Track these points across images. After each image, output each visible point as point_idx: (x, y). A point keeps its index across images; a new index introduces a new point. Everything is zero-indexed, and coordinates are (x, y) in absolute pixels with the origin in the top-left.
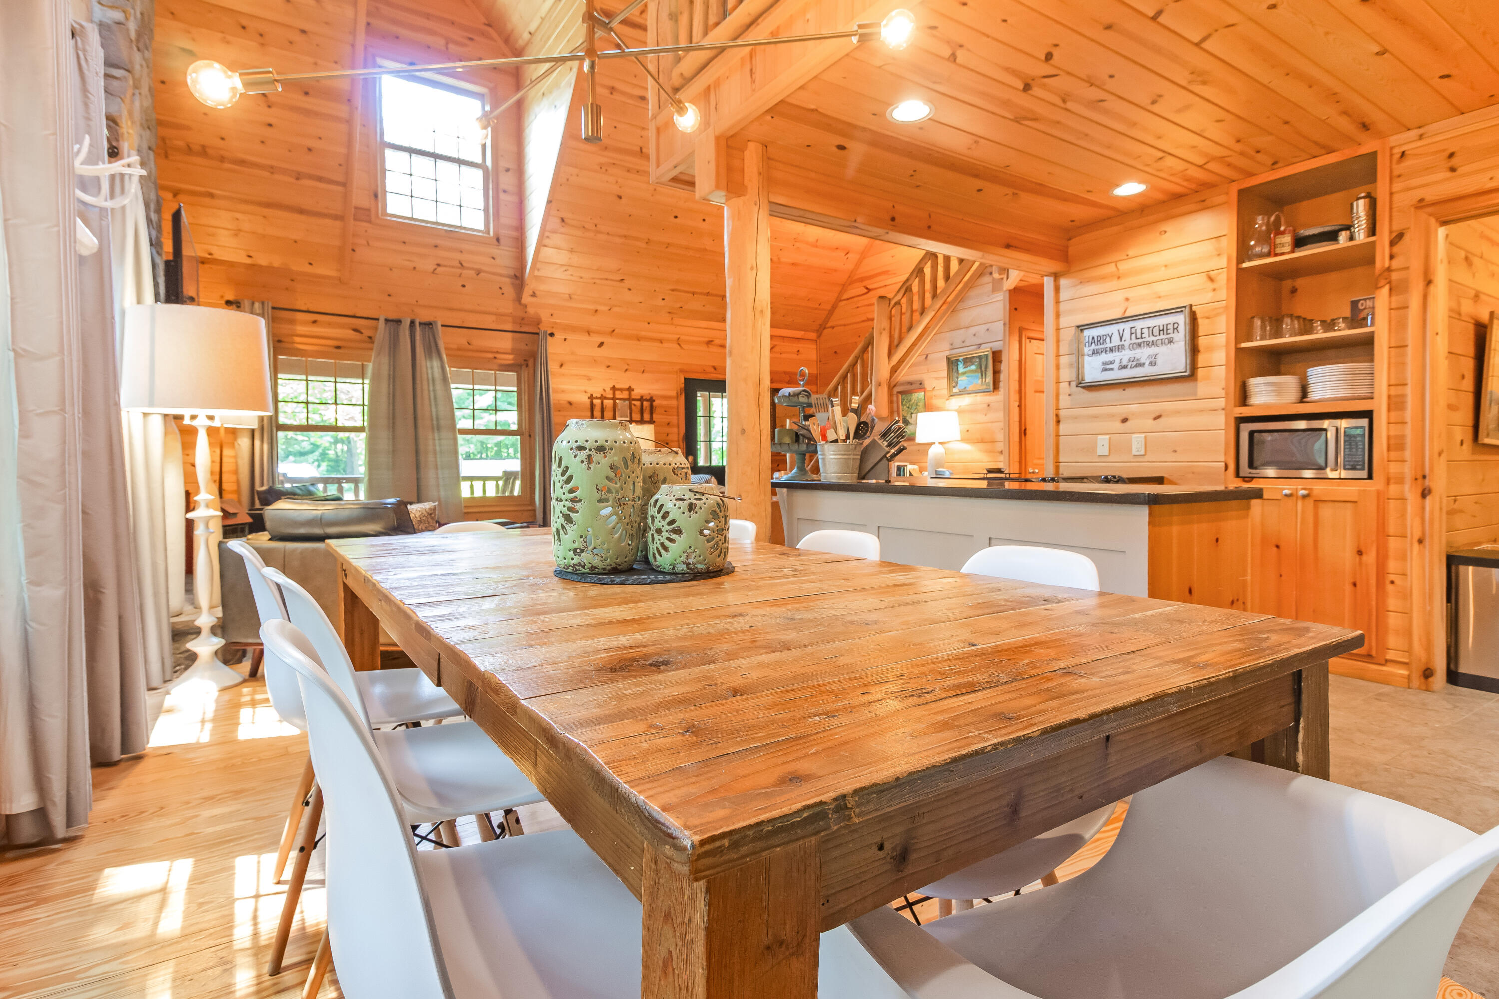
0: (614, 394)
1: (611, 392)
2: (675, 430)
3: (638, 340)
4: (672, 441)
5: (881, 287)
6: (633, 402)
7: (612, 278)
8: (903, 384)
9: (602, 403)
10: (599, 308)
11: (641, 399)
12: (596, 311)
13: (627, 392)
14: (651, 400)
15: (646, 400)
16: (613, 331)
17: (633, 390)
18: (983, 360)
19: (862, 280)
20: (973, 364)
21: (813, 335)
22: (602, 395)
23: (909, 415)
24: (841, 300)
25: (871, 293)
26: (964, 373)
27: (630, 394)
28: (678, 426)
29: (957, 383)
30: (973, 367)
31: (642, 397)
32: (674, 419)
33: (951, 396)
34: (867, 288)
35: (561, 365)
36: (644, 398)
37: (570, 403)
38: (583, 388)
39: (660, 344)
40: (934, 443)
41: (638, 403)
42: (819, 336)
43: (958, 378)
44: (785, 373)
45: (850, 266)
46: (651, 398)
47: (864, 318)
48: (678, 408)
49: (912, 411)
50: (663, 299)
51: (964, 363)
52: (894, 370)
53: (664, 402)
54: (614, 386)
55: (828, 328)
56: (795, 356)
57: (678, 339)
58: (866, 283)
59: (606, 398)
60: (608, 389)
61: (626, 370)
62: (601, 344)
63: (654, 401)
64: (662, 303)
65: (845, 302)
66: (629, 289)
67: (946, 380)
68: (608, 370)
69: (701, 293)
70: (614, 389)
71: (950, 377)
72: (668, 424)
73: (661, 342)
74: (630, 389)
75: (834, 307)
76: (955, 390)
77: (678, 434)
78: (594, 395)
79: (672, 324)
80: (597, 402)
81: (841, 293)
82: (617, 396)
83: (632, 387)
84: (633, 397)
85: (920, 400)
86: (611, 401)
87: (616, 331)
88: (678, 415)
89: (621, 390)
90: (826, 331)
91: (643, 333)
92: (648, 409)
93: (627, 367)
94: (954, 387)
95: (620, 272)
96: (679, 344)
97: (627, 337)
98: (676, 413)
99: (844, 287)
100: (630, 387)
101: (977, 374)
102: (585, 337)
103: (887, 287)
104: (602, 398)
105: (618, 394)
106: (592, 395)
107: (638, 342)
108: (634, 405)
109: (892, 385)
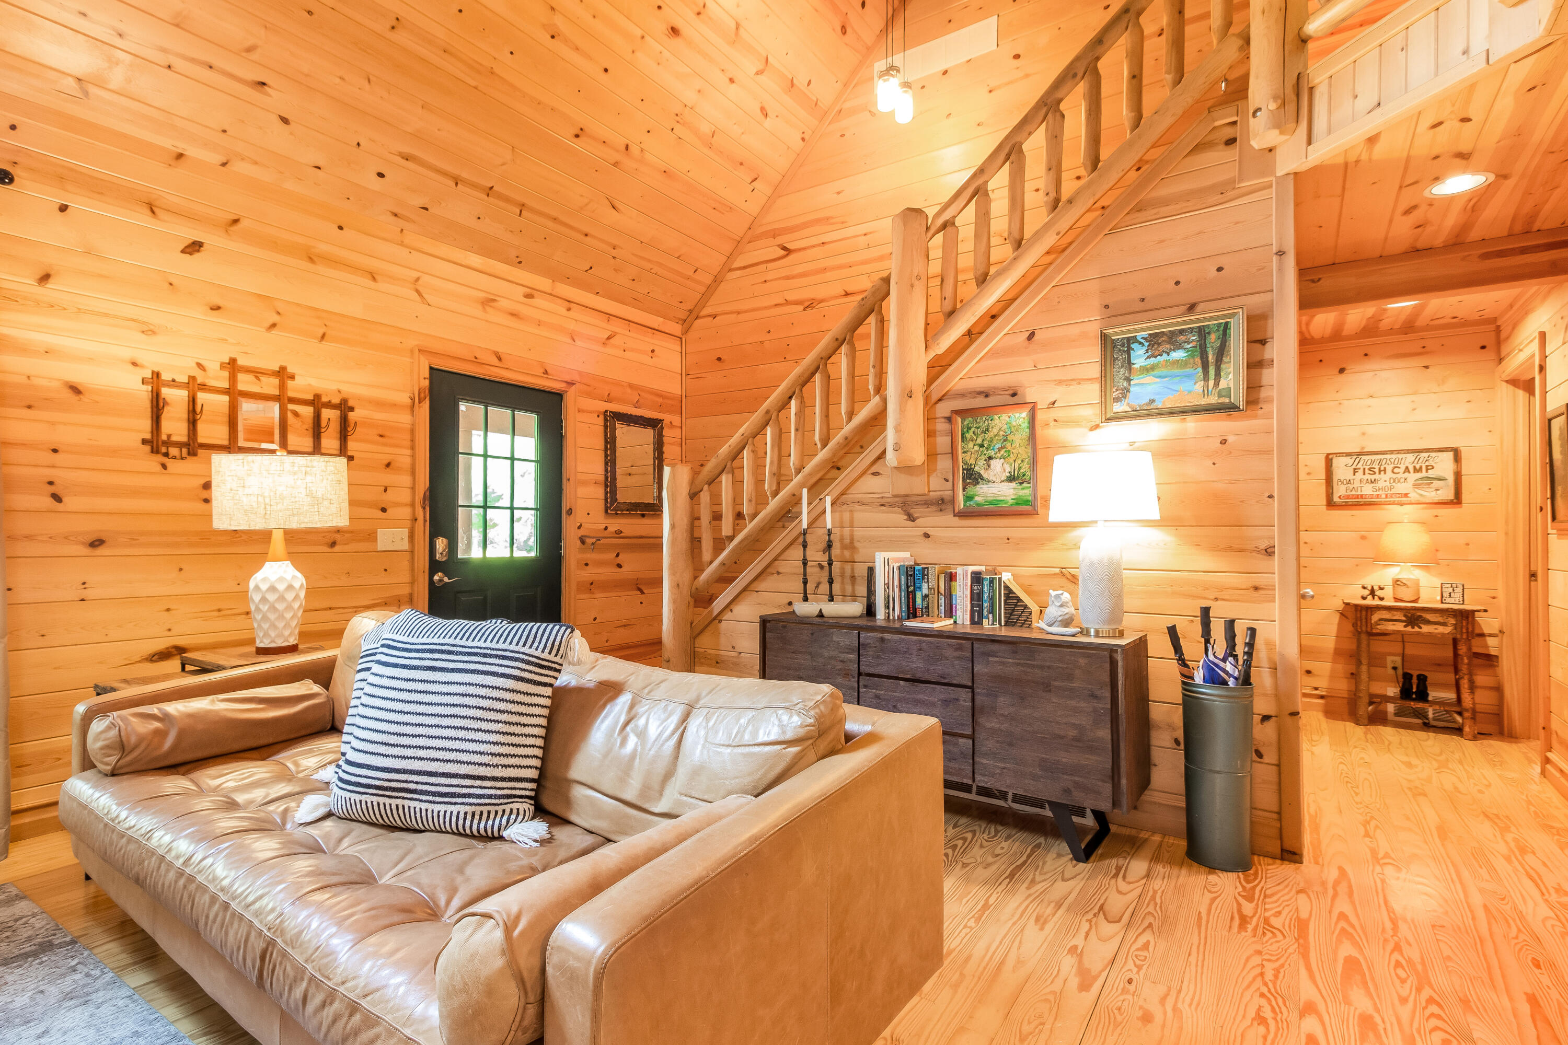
0: (233, 379)
1: (226, 374)
2: (406, 480)
3: (311, 260)
4: (397, 505)
5: (814, 246)
6: (291, 407)
7: (229, 68)
8: (962, 395)
9: (193, 401)
10: (191, 151)
11: (316, 402)
12: (180, 156)
13: (276, 381)
14: (344, 407)
15: (329, 405)
16: (236, 221)
17: (292, 377)
18: (1213, 337)
19: (774, 234)
20: (1179, 347)
21: (676, 329)
22: (192, 378)
23: (982, 462)
24: (730, 270)
25: (792, 257)
26: (1145, 370)
27: (282, 386)
28: (413, 472)
29: (1125, 392)
30: (1179, 355)
31: (317, 397)
32: (403, 457)
33: (1108, 420)
34: (784, 249)
35: (45, 278)
36: (325, 399)
37: (75, 390)
38: (128, 354)
39: (368, 282)
40: (1096, 522)
41: (307, 411)
42: (686, 332)
43: (1129, 380)
44: (631, 386)
45: (753, 207)
46: (344, 401)
47: (780, 300)
48: (412, 431)
49: (992, 453)
50: (381, 175)
51: (1151, 346)
52: (938, 367)
53: (379, 416)
54: (233, 361)
55: (704, 317)
56: (646, 359)
57: (418, 279)
58: (781, 240)
59: (203, 387)
60: (213, 366)
61: (274, 325)
62: (194, 247)
63: (352, 409)
64: (376, 184)
65: (739, 273)
66: (285, 121)
67: (1096, 387)
68: (215, 317)
69: (474, 186)
70: (232, 366)
71: (1105, 378)
72: (388, 465)
73: (374, 279)
74: (282, 374)
75: (717, 280)
76: (1119, 408)
77: (413, 488)
78: (166, 376)
79: (402, 244)
80: (176, 397)
81: (730, 257)
82: (241, 387)
83: (290, 370)
84: (291, 394)
85: (1013, 430)
86: (226, 398)
87: (244, 223)
88: (413, 448)
89: (257, 373)
90: (698, 321)
91: (323, 248)
92: (334, 427)
93: (275, 318)
94: (1117, 400)
95: (254, 56)
96: (417, 291)
97: (273, 244)
98: (409, 443)
99: (738, 245)
100: (283, 369)
101: (1189, 370)
102: (142, 219)
103: (826, 246)
104: (194, 386)
105: (245, 383)
106: (157, 375)
107: (310, 266)
108: (296, 414)
109: (935, 397)
